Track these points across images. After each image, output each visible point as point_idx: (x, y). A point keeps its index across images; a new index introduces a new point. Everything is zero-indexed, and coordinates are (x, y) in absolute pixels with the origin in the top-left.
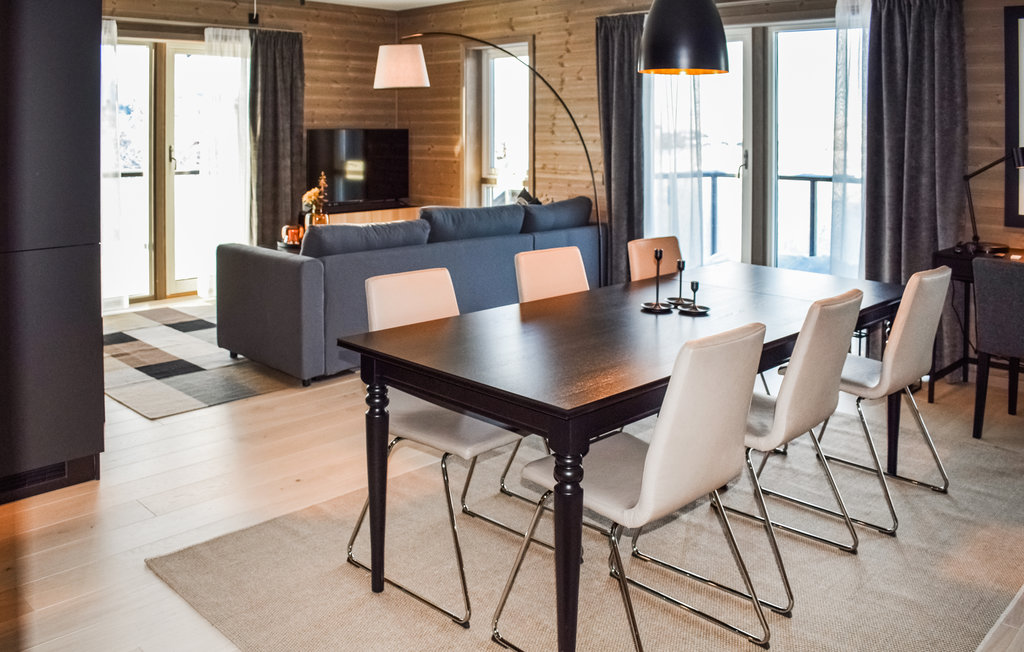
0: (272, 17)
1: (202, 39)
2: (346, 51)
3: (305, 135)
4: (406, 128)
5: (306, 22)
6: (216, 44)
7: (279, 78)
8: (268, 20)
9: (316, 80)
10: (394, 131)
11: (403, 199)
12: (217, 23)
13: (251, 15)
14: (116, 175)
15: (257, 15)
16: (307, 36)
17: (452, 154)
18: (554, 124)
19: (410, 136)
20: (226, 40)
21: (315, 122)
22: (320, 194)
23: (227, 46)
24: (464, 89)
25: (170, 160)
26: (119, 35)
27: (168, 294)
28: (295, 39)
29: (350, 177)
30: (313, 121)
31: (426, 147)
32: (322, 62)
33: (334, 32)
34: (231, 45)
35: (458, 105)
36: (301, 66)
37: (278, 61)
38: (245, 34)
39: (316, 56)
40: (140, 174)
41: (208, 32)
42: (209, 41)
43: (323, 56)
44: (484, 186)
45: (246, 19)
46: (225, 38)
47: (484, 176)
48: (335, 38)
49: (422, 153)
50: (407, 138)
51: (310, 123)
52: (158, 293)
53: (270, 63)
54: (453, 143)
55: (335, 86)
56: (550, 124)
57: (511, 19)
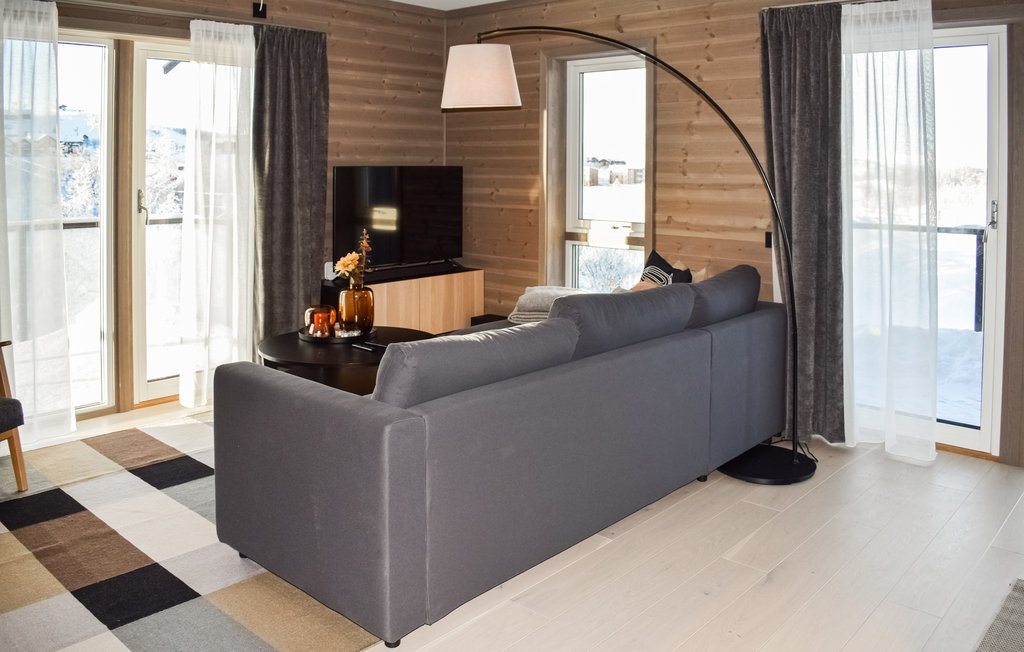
0: (284, 9)
1: (186, 35)
2: (382, 61)
3: (330, 175)
4: (459, 165)
5: (331, 20)
6: (207, 44)
7: (294, 95)
8: (279, 14)
9: (343, 99)
10: (441, 168)
11: (457, 260)
12: (207, 15)
13: (256, 6)
14: (55, 226)
15: (264, 6)
16: (331, 38)
17: (526, 200)
18: (685, 161)
19: (464, 176)
20: (220, 38)
21: (342, 157)
22: (360, 260)
23: (223, 47)
24: (545, 112)
25: (140, 211)
26: (62, 24)
27: (136, 402)
28: (316, 40)
29: (376, 227)
30: (338, 155)
31: (488, 191)
32: (350, 74)
33: (366, 34)
34: (228, 47)
35: (536, 134)
36: (324, 78)
37: (292, 71)
38: (249, 30)
39: (344, 66)
40: (93, 225)
41: (195, 25)
42: (197, 39)
43: (351, 67)
44: (569, 244)
45: (250, 11)
46: (220, 37)
47: (569, 229)
48: (367, 43)
49: (481, 198)
50: (461, 178)
51: (336, 158)
52: (122, 402)
53: (281, 72)
54: (529, 185)
55: (367, 107)
56: (681, 160)
57: (618, 17)
